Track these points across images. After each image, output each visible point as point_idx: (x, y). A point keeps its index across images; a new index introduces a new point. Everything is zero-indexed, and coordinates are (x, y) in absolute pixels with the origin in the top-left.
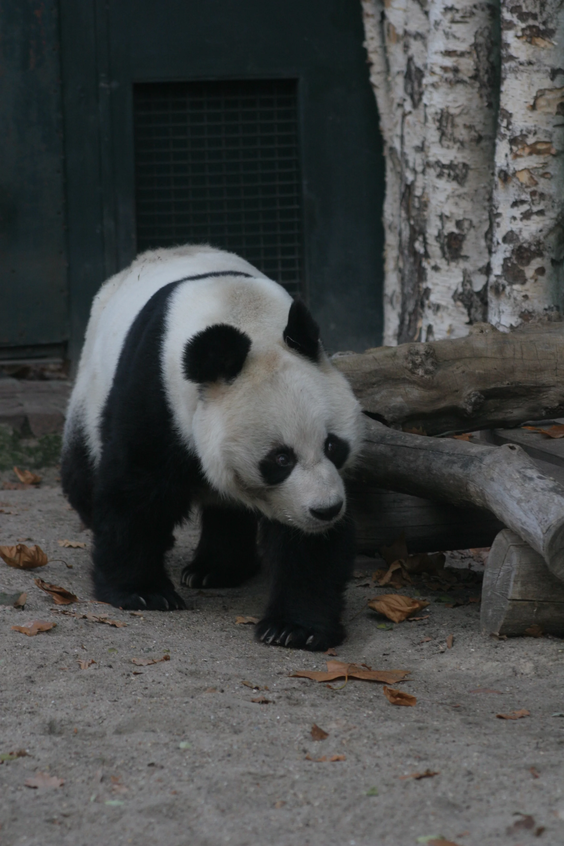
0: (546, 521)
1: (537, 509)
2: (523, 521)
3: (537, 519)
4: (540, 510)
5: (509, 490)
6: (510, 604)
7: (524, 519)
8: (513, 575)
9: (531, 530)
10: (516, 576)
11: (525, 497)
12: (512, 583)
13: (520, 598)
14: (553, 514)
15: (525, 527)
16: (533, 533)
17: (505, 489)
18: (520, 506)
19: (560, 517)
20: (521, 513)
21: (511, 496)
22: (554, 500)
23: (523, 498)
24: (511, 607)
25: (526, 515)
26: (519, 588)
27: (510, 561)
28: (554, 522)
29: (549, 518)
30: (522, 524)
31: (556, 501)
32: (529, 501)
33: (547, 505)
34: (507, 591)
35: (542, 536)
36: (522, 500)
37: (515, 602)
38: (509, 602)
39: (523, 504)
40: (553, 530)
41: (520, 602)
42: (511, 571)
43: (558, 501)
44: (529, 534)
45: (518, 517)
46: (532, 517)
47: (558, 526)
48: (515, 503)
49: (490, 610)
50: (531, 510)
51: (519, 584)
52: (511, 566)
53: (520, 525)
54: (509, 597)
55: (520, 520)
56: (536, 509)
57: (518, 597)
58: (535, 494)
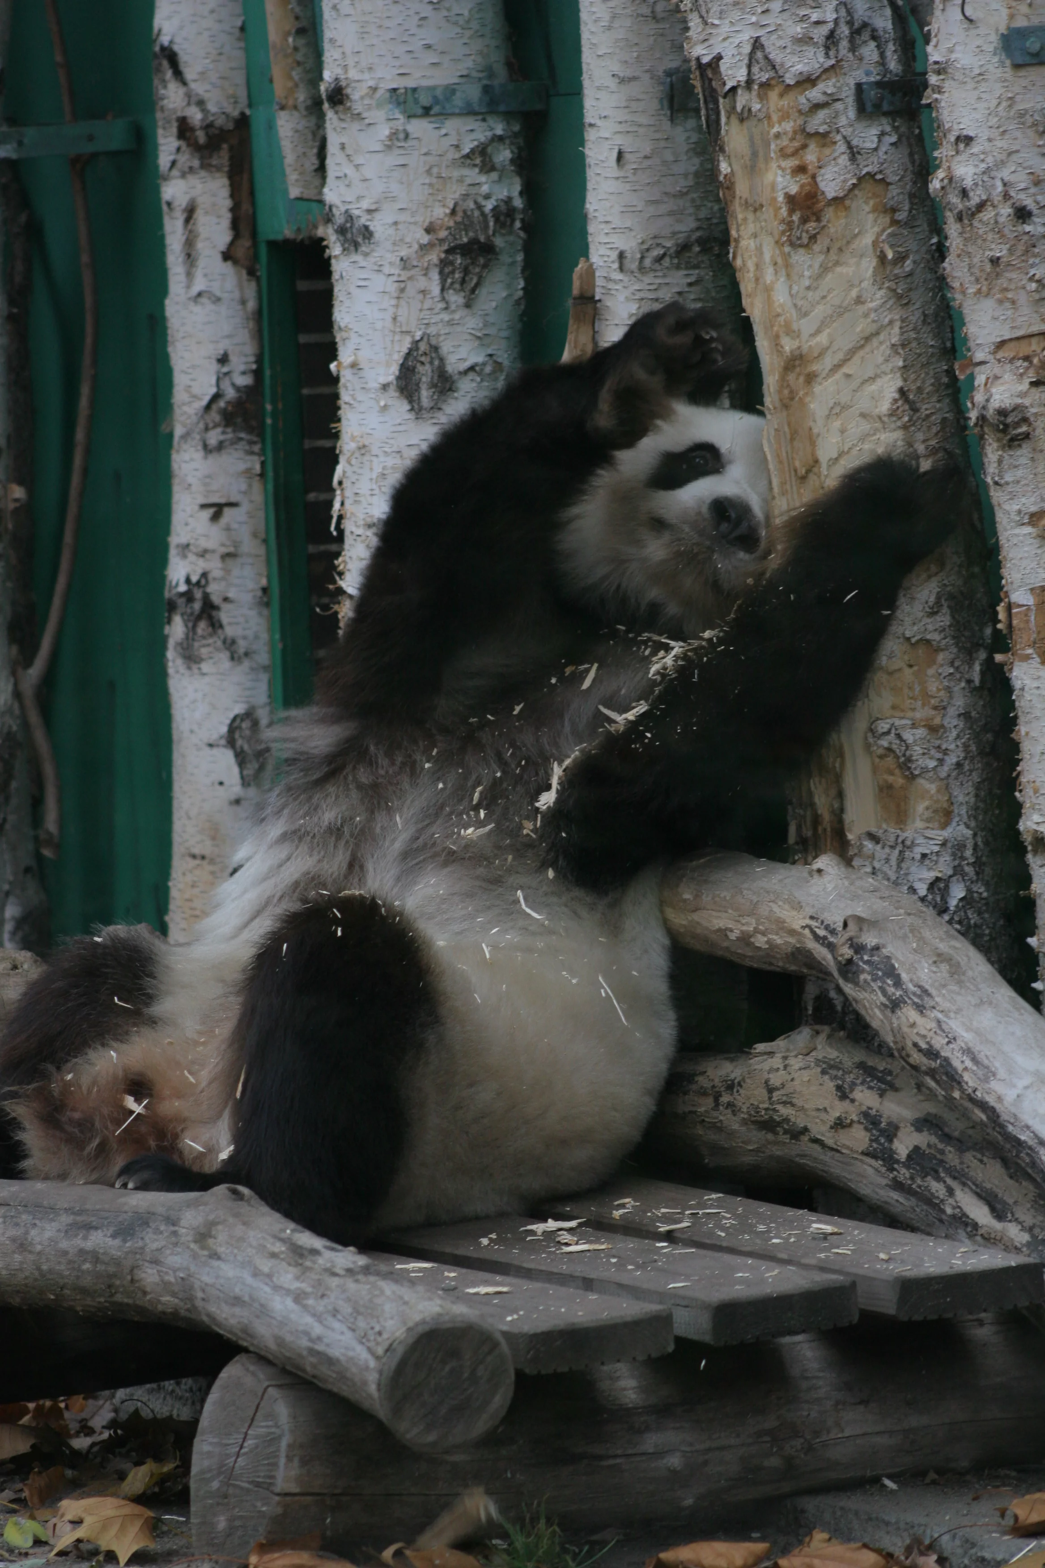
0: (380, 1333)
1: (350, 1310)
2: (314, 1335)
3: (353, 1330)
4: (357, 1312)
5: (269, 1276)
6: (278, 1503)
7: (317, 1329)
8: (284, 1443)
9: (335, 1352)
10: (290, 1446)
11: (313, 1287)
12: (282, 1461)
13: (297, 1490)
14: (392, 1318)
15: (320, 1347)
16: (342, 1358)
17: (256, 1274)
18: (305, 1307)
19: (410, 1324)
20: (308, 1320)
21: (277, 1288)
22: (382, 1292)
23: (309, 1290)
24: (279, 1510)
25: (321, 1322)
26: (295, 1470)
27: (271, 1416)
28: (400, 1333)
29: (384, 1327)
30: (311, 1340)
31: (388, 1292)
32: (323, 1296)
33: (371, 1301)
34: (273, 1477)
35: (372, 1363)
36: (305, 1293)
37: (288, 1499)
38: (277, 1498)
39: (310, 1302)
40: (400, 1351)
41: (297, 1498)
42: (280, 1437)
43: (394, 1292)
44: (331, 1361)
45: (301, 1328)
46: (337, 1325)
47: (411, 1341)
48: (289, 1302)
49: (222, 1518)
50: (335, 1313)
51: (296, 1461)
52: (277, 1426)
53: (304, 1343)
54: (278, 1490)
55: (307, 1333)
56: (347, 1309)
57: (294, 1488)
58: (334, 1282)
